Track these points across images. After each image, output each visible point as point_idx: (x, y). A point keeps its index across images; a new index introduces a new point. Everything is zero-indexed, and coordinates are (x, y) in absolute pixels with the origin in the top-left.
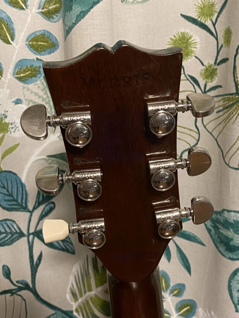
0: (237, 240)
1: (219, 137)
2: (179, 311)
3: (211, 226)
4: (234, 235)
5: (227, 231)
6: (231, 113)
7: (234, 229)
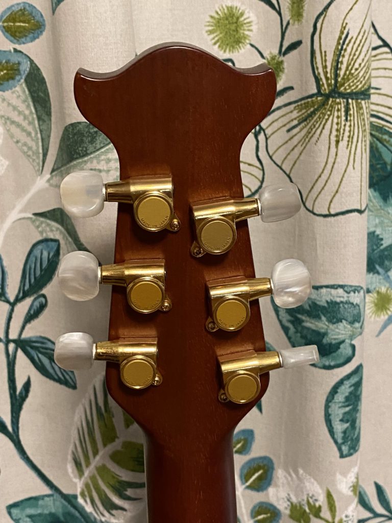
0: (333, 333)
1: (293, 171)
2: (247, 481)
3: (289, 321)
4: (328, 326)
5: (317, 321)
6: (313, 127)
7: (329, 315)
